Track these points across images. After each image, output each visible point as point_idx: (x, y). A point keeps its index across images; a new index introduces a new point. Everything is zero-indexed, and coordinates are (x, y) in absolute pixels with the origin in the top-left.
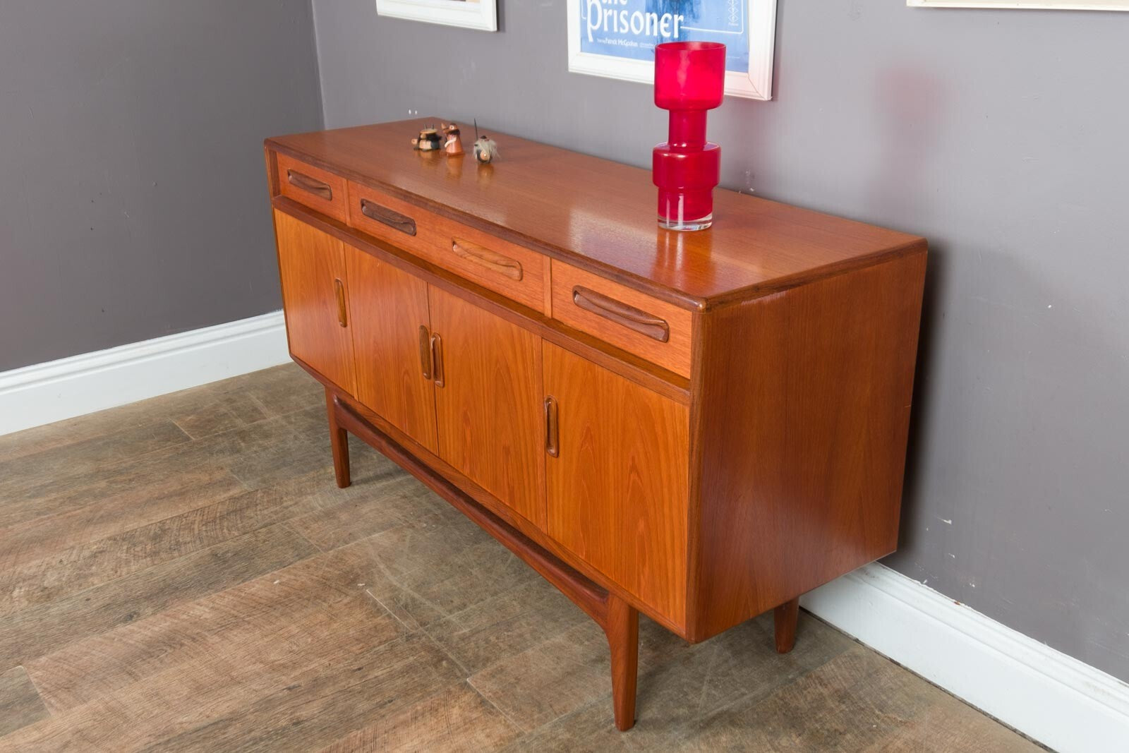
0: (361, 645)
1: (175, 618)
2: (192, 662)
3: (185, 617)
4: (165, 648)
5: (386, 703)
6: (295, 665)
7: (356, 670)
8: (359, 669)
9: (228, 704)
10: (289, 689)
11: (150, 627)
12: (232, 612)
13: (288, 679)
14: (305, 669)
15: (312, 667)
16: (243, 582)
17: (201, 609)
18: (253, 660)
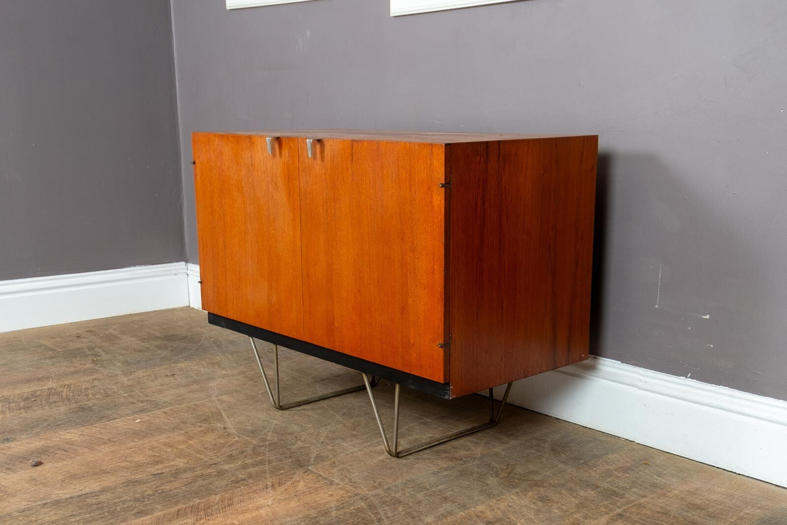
0: (215, 452)
1: (48, 440)
2: (65, 462)
3: (57, 439)
4: (39, 455)
5: (240, 481)
6: (157, 463)
7: (212, 464)
8: (215, 464)
9: (99, 484)
10: (153, 475)
11: (26, 445)
12: (99, 436)
13: (154, 470)
14: (167, 464)
15: (172, 464)
16: (108, 421)
17: (72, 435)
18: (121, 461)
